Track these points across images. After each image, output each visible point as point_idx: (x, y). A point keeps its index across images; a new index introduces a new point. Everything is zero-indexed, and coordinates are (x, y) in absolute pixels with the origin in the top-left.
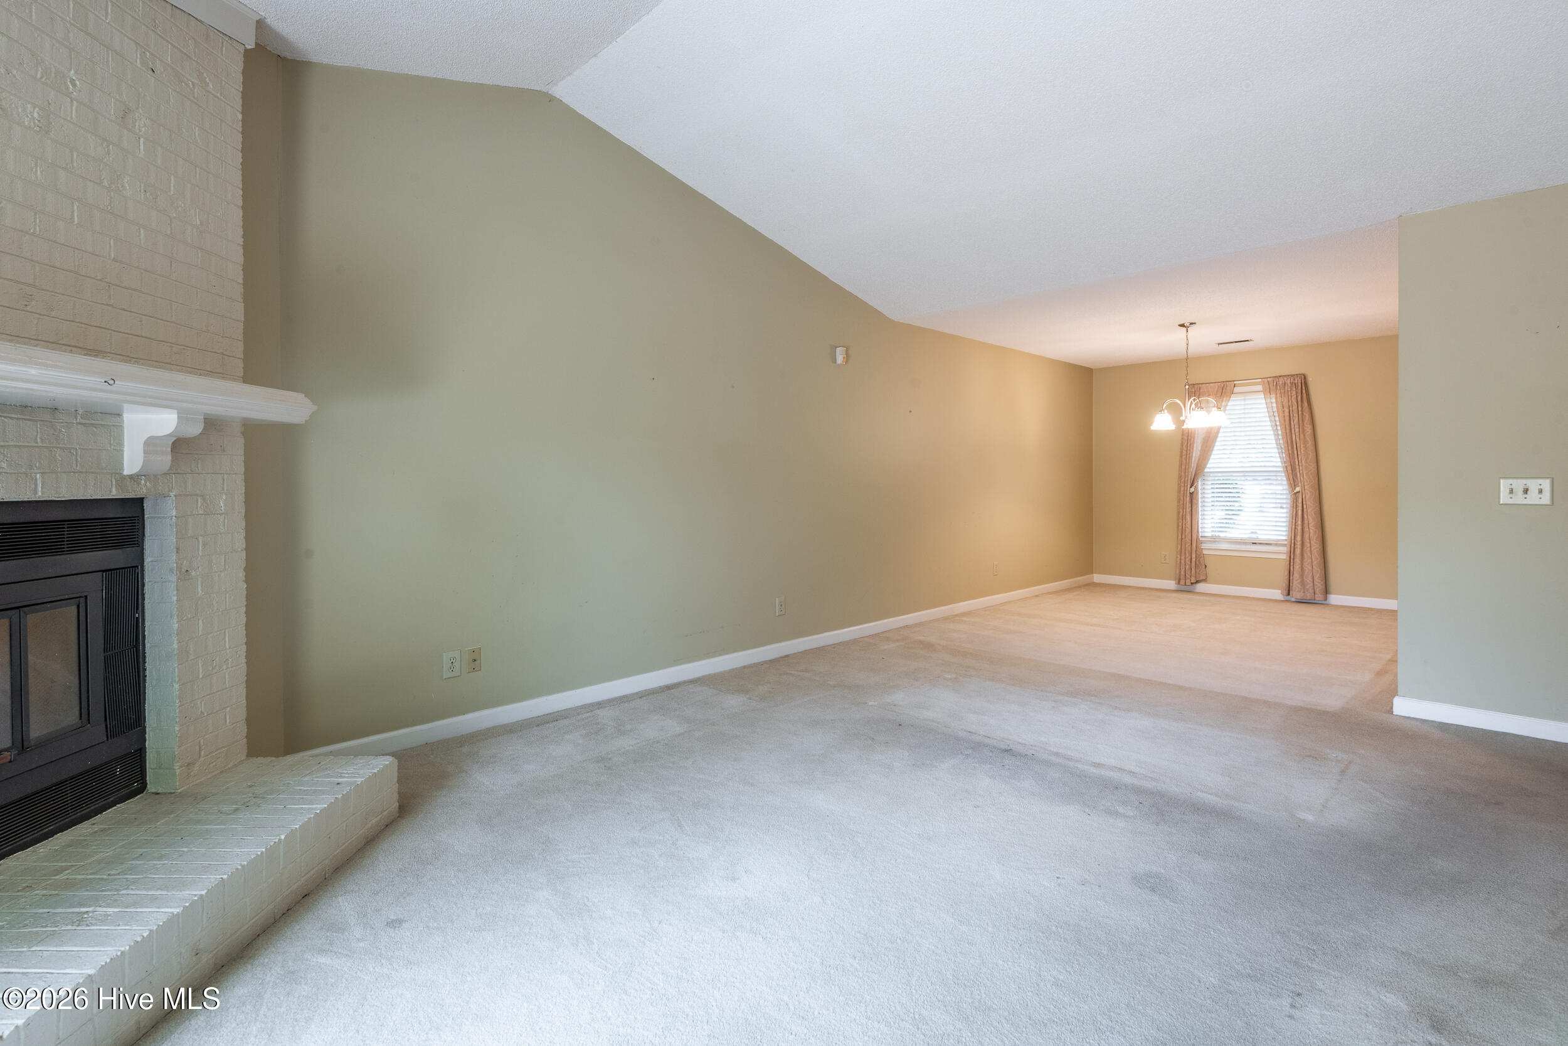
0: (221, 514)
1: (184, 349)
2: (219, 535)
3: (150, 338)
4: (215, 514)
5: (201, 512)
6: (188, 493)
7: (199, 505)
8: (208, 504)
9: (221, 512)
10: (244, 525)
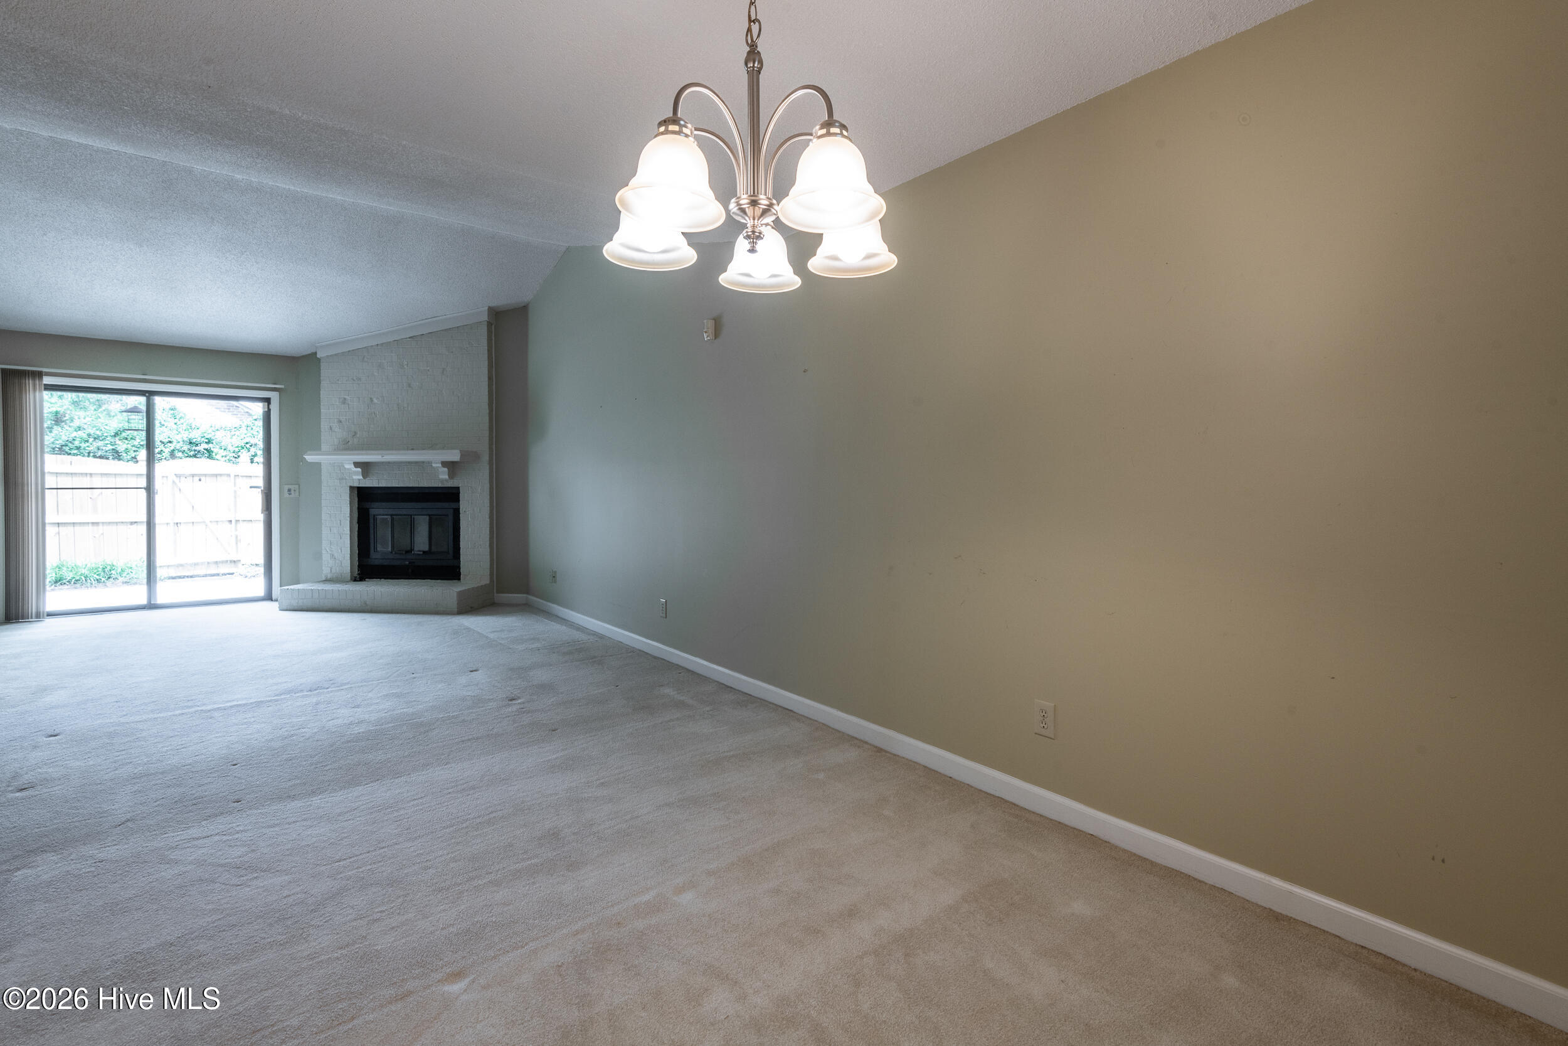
1: (462, 444)
2: (478, 500)
3: (451, 445)
4: (475, 493)
5: (470, 492)
6: (465, 486)
7: (470, 489)
8: (473, 489)
9: (478, 492)
10: (489, 498)
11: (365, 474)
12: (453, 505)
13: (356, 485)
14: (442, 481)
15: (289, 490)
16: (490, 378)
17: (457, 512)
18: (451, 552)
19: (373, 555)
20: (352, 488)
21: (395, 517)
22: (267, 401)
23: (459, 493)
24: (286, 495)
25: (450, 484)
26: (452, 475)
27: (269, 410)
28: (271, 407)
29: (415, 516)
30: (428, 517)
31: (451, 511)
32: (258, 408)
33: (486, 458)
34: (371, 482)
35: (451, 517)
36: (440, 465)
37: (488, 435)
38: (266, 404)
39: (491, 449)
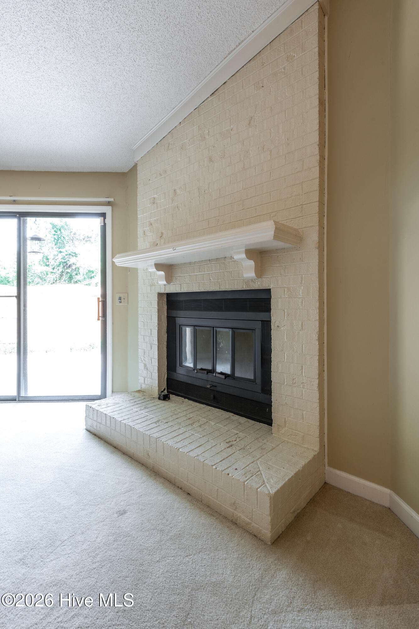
0: (299, 298)
1: (278, 213)
2: (298, 310)
3: (259, 216)
4: (296, 298)
5: (286, 296)
6: (279, 286)
7: (286, 293)
8: (291, 292)
9: (299, 297)
10: (318, 305)
11: (169, 279)
12: (262, 316)
13: (162, 291)
14: (247, 281)
15: (120, 299)
16: (321, 103)
17: (266, 325)
18: (259, 381)
19: (180, 370)
20: (160, 295)
21: (197, 328)
22: (103, 215)
23: (269, 300)
24: (117, 301)
25: (257, 285)
26: (260, 271)
27: (105, 224)
28: (106, 221)
29: (218, 329)
30: (230, 331)
31: (258, 326)
32: (97, 222)
33: (313, 238)
34: (174, 288)
35: (258, 334)
36: (244, 256)
37: (317, 199)
38: (102, 218)
39: (321, 227)
